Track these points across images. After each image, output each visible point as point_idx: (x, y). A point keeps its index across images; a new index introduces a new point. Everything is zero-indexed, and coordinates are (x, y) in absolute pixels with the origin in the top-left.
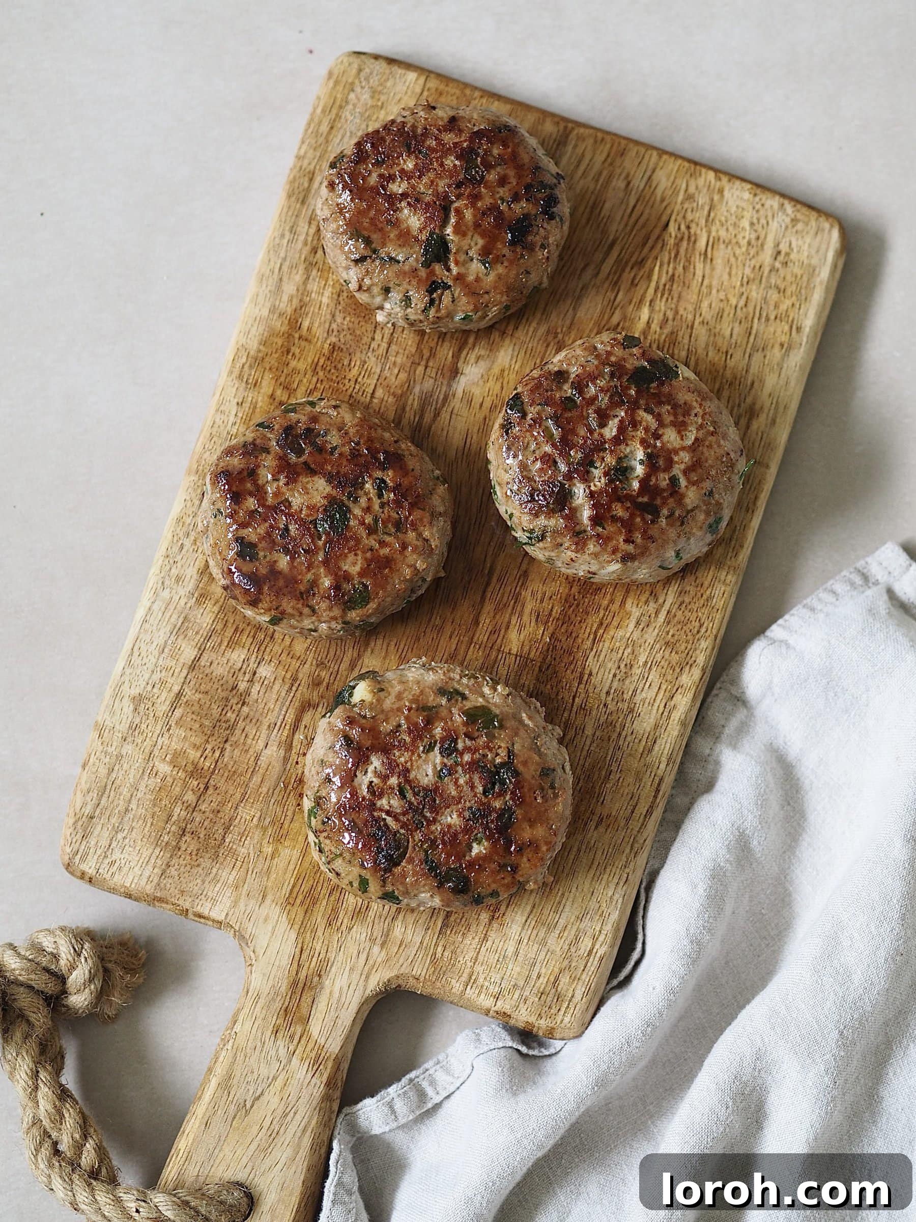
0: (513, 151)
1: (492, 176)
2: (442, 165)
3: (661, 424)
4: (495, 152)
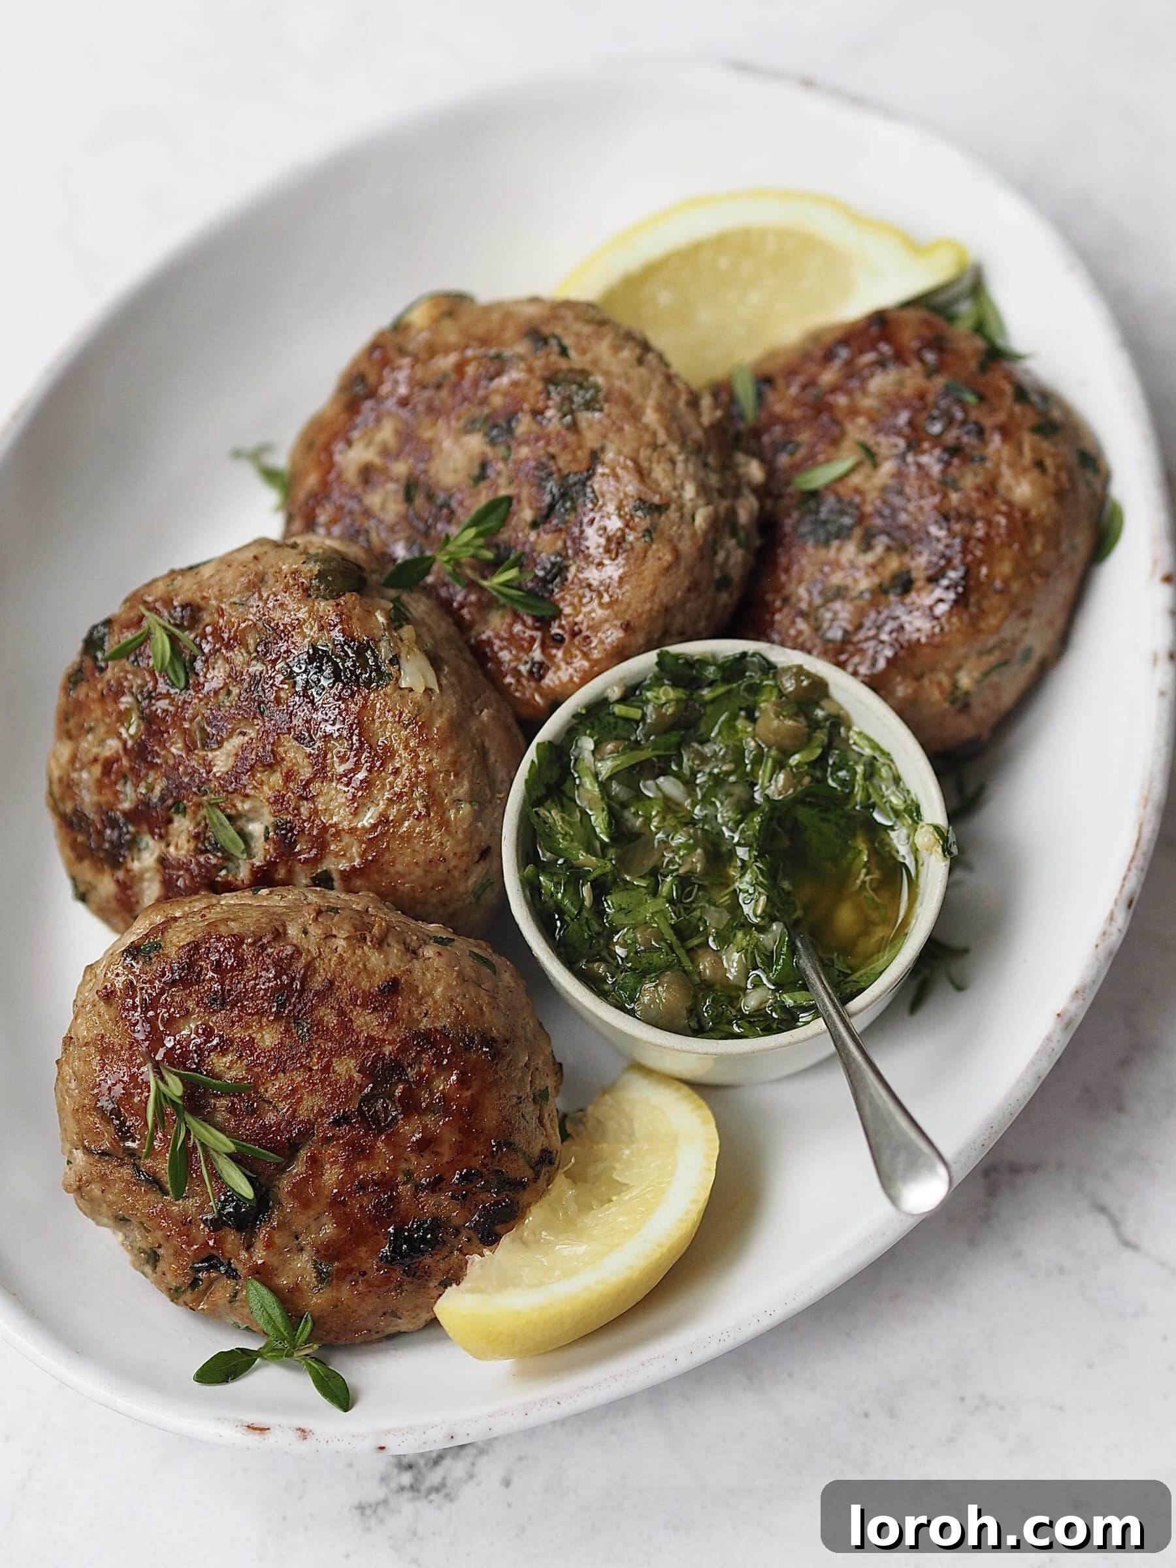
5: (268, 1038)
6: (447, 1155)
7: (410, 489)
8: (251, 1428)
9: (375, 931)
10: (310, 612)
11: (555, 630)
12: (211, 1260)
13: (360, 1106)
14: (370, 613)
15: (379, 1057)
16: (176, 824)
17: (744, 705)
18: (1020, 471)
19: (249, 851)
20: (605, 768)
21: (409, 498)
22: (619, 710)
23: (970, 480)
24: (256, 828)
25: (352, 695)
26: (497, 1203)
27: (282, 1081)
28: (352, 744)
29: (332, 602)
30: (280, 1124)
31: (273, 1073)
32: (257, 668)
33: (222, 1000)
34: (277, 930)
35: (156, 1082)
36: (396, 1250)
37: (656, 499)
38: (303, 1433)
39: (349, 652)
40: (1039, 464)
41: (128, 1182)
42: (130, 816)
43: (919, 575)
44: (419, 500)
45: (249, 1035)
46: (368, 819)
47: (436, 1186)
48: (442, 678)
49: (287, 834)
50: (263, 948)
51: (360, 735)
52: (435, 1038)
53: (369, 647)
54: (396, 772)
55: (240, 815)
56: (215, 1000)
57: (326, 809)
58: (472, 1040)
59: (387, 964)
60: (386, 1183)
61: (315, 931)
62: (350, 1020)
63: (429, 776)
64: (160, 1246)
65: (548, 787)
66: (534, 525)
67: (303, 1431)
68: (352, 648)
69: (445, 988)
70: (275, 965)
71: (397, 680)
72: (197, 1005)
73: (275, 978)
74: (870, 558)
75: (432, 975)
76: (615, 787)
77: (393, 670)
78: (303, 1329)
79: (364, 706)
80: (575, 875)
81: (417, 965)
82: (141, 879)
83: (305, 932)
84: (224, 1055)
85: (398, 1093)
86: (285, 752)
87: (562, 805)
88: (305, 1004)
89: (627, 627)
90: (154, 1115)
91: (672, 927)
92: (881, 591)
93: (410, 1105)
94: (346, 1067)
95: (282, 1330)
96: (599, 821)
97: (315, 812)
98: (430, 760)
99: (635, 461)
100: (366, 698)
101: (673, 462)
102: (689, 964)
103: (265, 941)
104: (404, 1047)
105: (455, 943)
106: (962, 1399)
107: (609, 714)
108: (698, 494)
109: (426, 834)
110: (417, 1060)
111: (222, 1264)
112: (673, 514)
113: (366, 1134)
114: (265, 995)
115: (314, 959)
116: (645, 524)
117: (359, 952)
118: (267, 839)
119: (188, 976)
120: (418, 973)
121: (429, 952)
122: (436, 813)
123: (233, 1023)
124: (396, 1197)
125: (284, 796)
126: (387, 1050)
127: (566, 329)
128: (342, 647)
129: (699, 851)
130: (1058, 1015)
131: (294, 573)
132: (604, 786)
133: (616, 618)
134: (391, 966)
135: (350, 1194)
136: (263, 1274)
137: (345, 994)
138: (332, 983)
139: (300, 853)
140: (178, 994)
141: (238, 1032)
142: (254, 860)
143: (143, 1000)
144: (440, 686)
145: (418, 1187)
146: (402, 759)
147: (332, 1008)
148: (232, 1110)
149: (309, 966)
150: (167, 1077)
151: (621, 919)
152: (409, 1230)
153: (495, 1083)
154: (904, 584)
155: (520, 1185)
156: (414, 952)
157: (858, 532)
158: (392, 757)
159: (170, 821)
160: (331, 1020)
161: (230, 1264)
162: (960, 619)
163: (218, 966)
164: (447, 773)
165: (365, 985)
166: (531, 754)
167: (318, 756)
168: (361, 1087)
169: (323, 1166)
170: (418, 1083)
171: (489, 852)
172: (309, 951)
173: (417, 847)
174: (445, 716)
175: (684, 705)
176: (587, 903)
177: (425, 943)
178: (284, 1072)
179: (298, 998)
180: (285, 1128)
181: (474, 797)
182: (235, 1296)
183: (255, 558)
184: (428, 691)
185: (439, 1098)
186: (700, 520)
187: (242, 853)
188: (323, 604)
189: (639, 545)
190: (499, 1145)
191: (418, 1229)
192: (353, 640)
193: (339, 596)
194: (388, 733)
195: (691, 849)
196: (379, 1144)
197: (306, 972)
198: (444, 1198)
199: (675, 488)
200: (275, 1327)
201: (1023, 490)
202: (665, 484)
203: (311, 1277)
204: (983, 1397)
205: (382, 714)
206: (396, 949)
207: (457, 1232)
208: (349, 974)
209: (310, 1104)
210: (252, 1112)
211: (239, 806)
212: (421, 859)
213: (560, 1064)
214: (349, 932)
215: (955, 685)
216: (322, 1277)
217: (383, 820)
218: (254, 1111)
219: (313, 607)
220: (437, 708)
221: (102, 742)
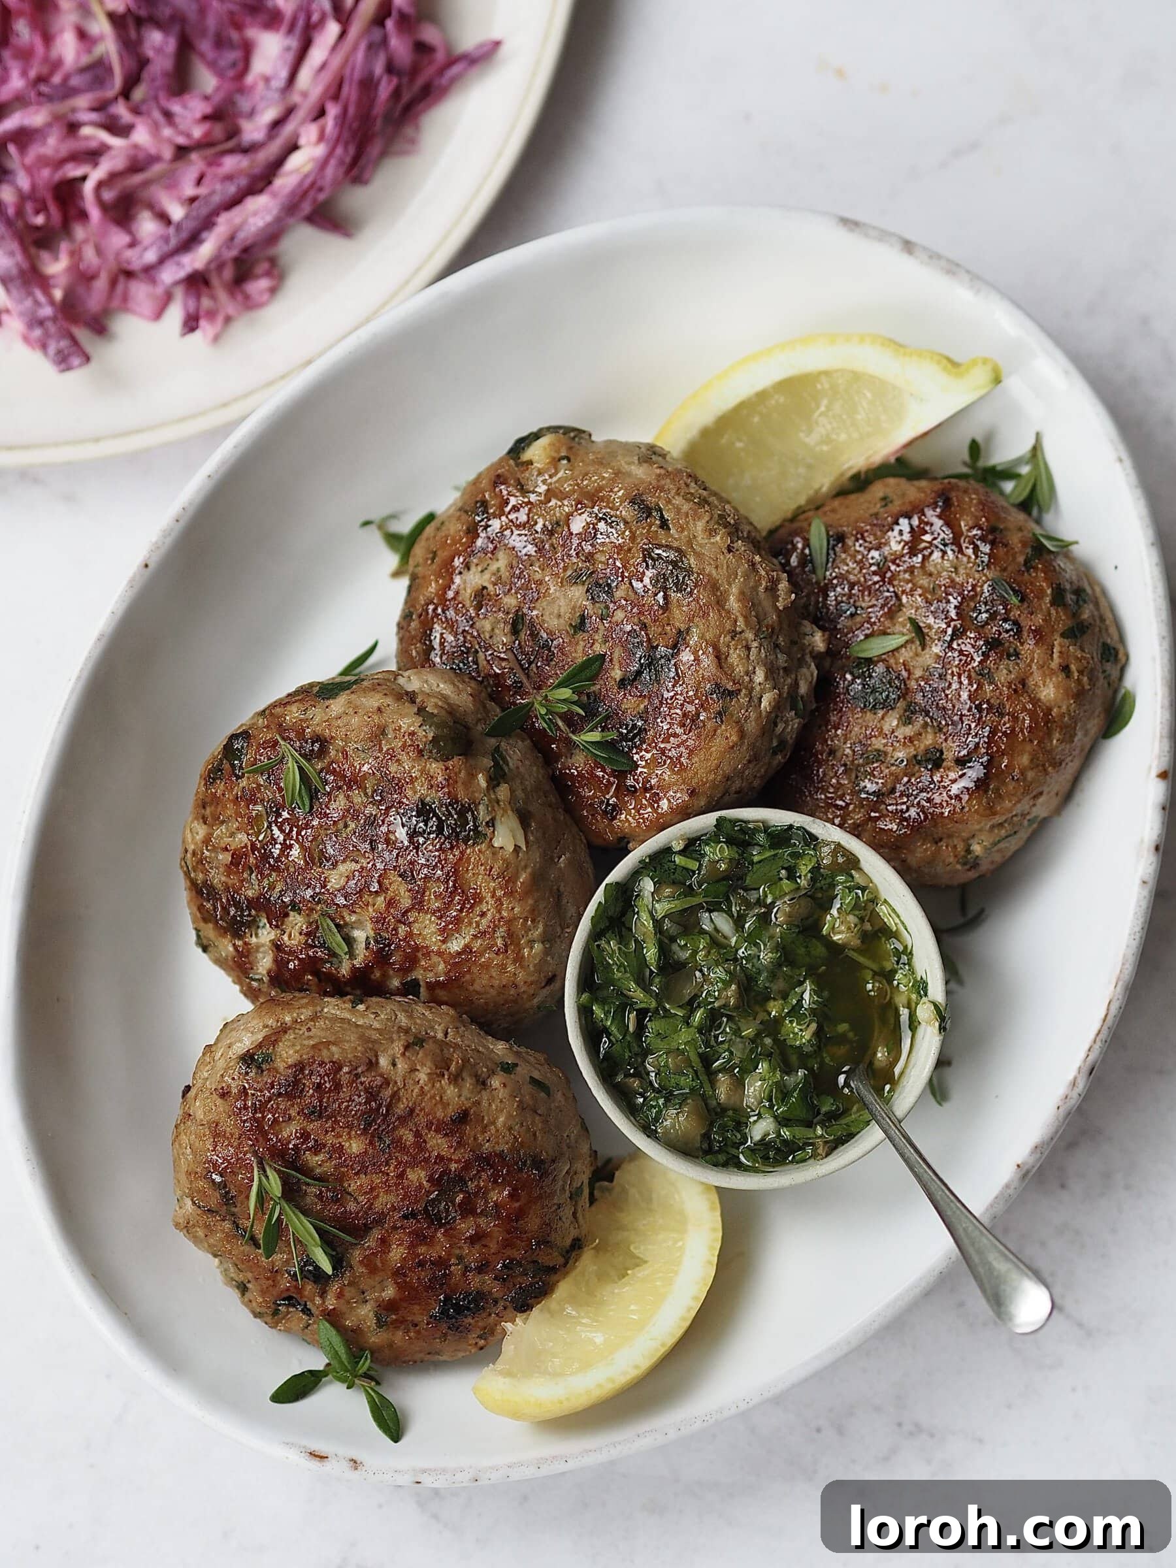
0: (520, 1208)
1: (467, 1227)
2: (401, 1176)
3: (419, 904)
4: (494, 1196)
5: (355, 1146)
6: (493, 1246)
7: (517, 623)
8: (313, 1455)
9: (453, 1068)
10: (422, 771)
11: (630, 782)
12: (291, 1300)
13: (426, 1206)
14: (472, 776)
15: (447, 1172)
16: (291, 918)
17: (786, 866)
18: (1048, 673)
19: (352, 954)
20: (661, 908)
21: (515, 631)
22: (678, 859)
23: (1004, 674)
24: (360, 935)
25: (452, 848)
26: (531, 1285)
27: (363, 1180)
28: (447, 888)
29: (441, 765)
30: (358, 1213)
31: (357, 1174)
32: (370, 810)
33: (318, 1113)
34: (370, 1061)
35: (260, 1178)
36: (444, 1312)
37: (730, 686)
38: (355, 1463)
39: (453, 812)
40: (1065, 669)
41: (227, 1235)
42: (253, 903)
43: (949, 755)
44: (524, 635)
45: (340, 1143)
46: (455, 946)
47: (481, 1269)
48: (530, 834)
49: (384, 948)
50: (357, 1076)
51: (455, 882)
52: (494, 1161)
53: (470, 809)
54: (483, 915)
55: (346, 924)
56: (313, 1112)
57: (420, 934)
58: (524, 1164)
59: (460, 1096)
60: (441, 1263)
61: (402, 1066)
62: (425, 1141)
63: (510, 922)
64: (249, 1282)
65: (610, 919)
66: (622, 683)
67: (355, 1462)
68: (455, 809)
69: (506, 1118)
70: (366, 1090)
71: (491, 840)
72: (298, 1114)
73: (365, 1103)
74: (908, 731)
75: (497, 1106)
76: (667, 924)
77: (489, 831)
78: (364, 1364)
79: (460, 859)
80: (626, 1003)
81: (485, 1095)
82: (257, 951)
83: (394, 1065)
84: (316, 1155)
85: (458, 1200)
86: (390, 884)
87: (621, 937)
88: (389, 1126)
89: (693, 793)
90: (256, 1206)
91: (700, 1055)
92: (915, 761)
93: (467, 1209)
94: (417, 1176)
95: (346, 1364)
96: (651, 953)
97: (410, 934)
98: (513, 909)
99: (716, 648)
100: (462, 853)
101: (748, 648)
102: (710, 1089)
103: (360, 1070)
104: (467, 1166)
105: (519, 1069)
106: (900, 1425)
107: (671, 861)
108: (766, 678)
109: (503, 967)
110: (477, 1176)
111: (300, 1304)
112: (743, 699)
113: (429, 1227)
114: (356, 1114)
115: (399, 1089)
116: (717, 707)
117: (438, 1085)
118: (367, 948)
119: (293, 1089)
120: (485, 1103)
121: (495, 1082)
122: (513, 951)
123: (327, 1132)
124: (448, 1275)
125: (385, 918)
126: (453, 1166)
127: (669, 502)
128: (447, 808)
129: (733, 987)
130: (1018, 1166)
131: (413, 734)
132: (658, 923)
133: (684, 783)
134: (463, 1098)
135: (410, 1269)
136: (333, 1318)
137: (422, 1120)
138: (412, 1111)
139: (393, 964)
140: (283, 1104)
141: (330, 1139)
142: (355, 962)
143: (254, 1104)
144: (527, 842)
145: (467, 1269)
146: (488, 905)
147: (411, 1130)
148: (320, 1197)
149: (395, 1095)
150: (269, 1172)
151: (659, 1044)
152: (456, 1299)
153: (540, 1197)
154: (935, 760)
155: (553, 1270)
156: (484, 1083)
157: (901, 704)
158: (481, 901)
159: (287, 915)
160: (409, 1137)
161: (306, 1305)
162: (979, 803)
163: (319, 1087)
164: (526, 920)
165: (440, 1114)
166: (599, 896)
167: (417, 892)
168: (429, 1193)
169: (390, 1245)
170: (476, 1194)
171: (555, 979)
172: (396, 1083)
173: (494, 974)
174: (529, 870)
175: (734, 863)
176: (631, 1029)
177: (493, 1073)
178: (365, 1174)
179: (383, 1120)
180: (363, 1216)
181: (546, 939)
182: (307, 1327)
183: (379, 709)
184: (517, 848)
185: (492, 1206)
186: (765, 703)
187: (346, 954)
188: (434, 765)
189: (709, 725)
190: (538, 1244)
191: (464, 1299)
192: (457, 802)
193: (448, 759)
194: (480, 881)
195: (727, 984)
196: (439, 1235)
197: (391, 1100)
198: (488, 1278)
199: (747, 673)
200: (341, 1362)
201: (1049, 691)
202: (740, 670)
203: (371, 1322)
204: (917, 1425)
205: (476, 866)
206: (468, 1083)
207: (496, 1302)
208: (427, 1104)
209: (385, 1201)
210: (336, 1201)
211: (347, 919)
212: (496, 983)
213: (596, 1152)
214: (431, 1069)
215: (968, 851)
216: (380, 1324)
217: (467, 949)
218: (338, 1200)
219: (425, 767)
220: (523, 864)
221: (232, 835)
